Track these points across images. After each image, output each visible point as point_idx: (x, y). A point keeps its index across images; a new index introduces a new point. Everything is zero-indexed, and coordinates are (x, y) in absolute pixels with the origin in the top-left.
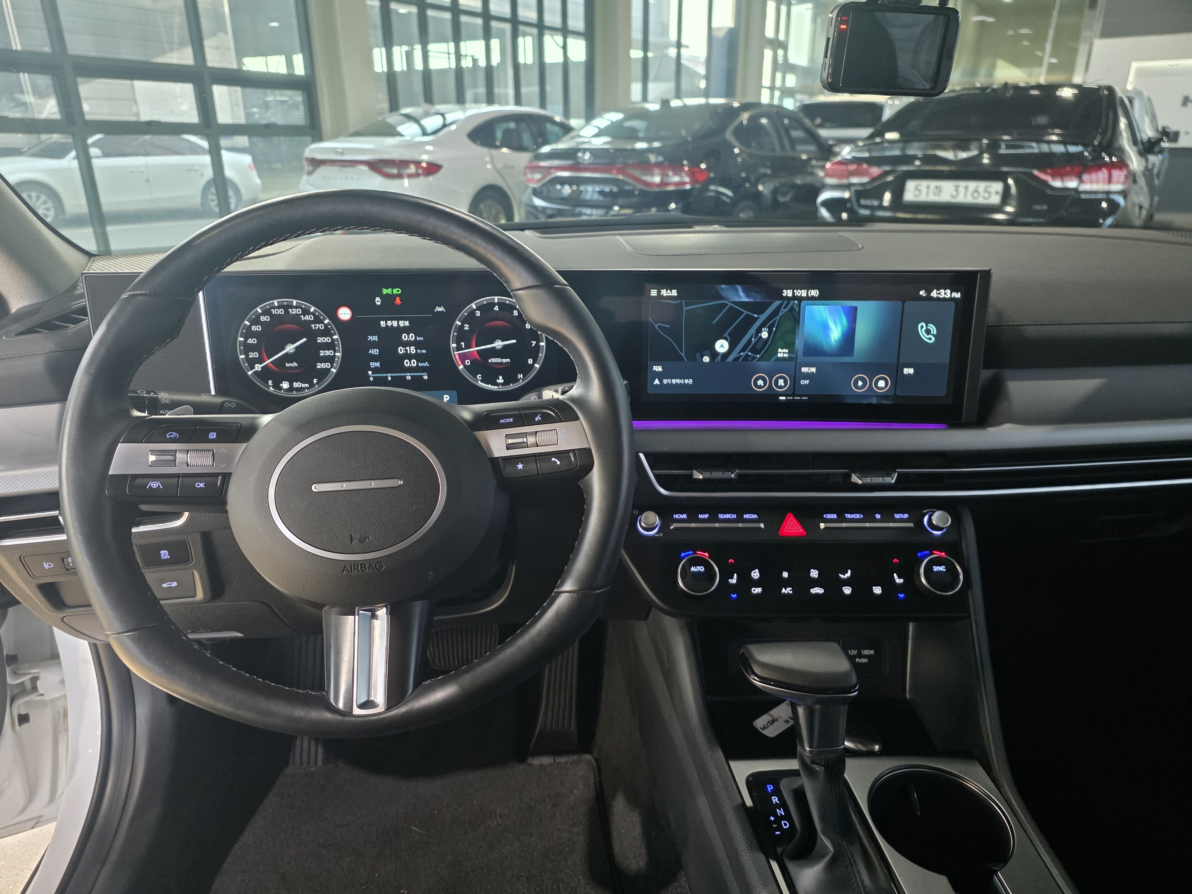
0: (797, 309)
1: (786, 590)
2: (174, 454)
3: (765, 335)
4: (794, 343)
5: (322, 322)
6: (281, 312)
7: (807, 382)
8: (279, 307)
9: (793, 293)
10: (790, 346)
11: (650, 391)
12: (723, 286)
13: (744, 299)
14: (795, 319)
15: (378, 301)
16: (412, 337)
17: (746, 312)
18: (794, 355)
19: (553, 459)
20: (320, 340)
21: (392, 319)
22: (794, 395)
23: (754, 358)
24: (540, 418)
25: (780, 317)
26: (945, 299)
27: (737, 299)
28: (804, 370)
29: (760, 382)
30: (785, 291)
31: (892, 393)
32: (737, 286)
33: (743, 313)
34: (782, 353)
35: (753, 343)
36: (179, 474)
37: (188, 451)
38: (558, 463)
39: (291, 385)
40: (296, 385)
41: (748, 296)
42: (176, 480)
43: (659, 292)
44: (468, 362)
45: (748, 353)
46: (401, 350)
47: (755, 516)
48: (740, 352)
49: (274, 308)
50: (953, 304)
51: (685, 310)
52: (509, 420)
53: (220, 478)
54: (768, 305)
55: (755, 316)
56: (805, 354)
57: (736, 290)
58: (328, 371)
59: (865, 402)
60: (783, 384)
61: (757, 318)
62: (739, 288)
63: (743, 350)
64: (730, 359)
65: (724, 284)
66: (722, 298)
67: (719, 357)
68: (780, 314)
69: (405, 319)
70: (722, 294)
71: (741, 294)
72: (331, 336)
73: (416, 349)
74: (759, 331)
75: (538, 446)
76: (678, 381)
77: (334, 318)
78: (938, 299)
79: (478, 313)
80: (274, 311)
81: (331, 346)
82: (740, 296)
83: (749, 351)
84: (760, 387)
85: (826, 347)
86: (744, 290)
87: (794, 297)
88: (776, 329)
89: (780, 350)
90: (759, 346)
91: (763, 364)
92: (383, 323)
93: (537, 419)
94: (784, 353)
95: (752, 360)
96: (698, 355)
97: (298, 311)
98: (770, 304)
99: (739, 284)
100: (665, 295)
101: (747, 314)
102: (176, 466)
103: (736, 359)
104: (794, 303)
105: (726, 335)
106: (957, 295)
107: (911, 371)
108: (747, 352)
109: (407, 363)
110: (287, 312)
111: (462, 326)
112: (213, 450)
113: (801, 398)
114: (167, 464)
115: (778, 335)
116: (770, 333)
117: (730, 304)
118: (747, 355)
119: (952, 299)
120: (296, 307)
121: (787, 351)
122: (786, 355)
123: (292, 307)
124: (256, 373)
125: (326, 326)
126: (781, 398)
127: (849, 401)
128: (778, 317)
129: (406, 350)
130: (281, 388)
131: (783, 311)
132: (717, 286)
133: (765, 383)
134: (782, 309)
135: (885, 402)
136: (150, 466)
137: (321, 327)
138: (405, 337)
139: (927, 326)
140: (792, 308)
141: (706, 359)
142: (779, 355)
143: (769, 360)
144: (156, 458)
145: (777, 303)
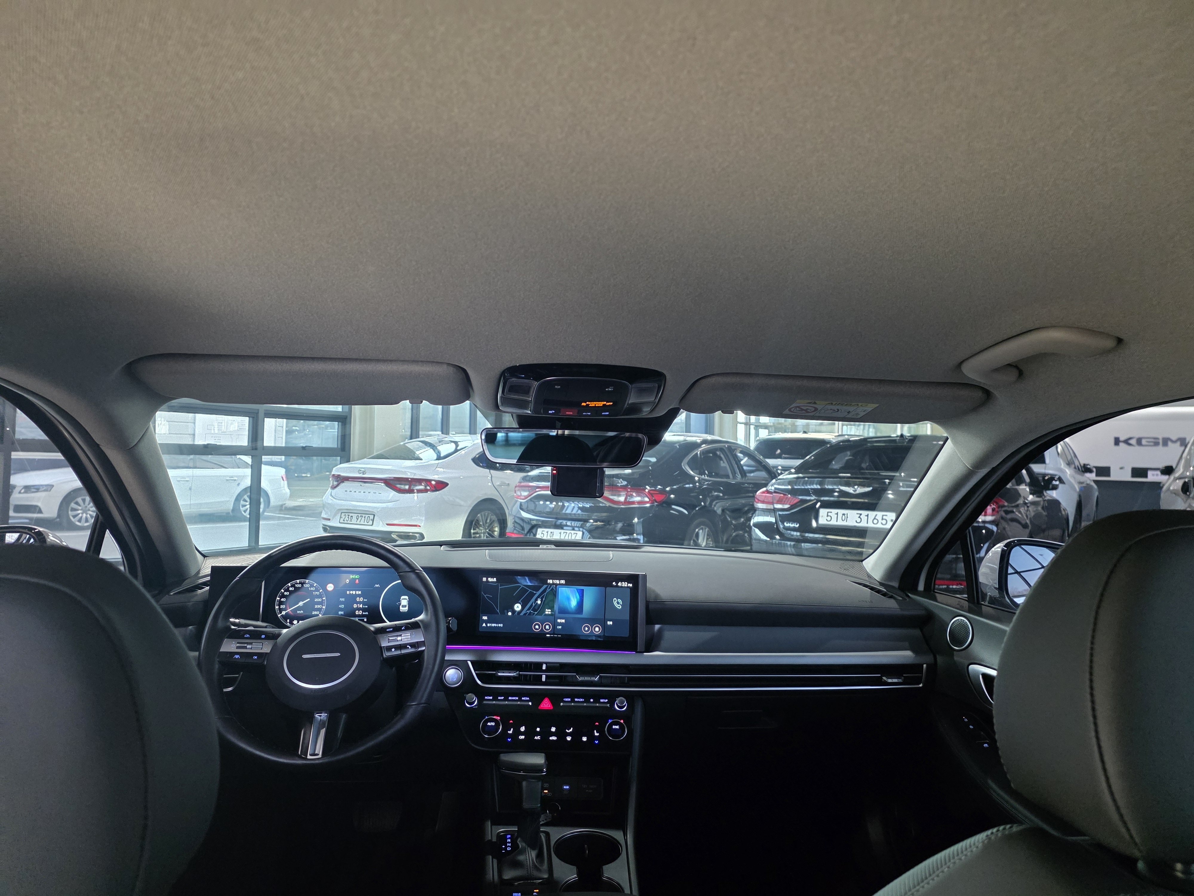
0: (555, 589)
1: (537, 737)
3: (539, 602)
4: (553, 607)
5: (318, 591)
6: (299, 586)
7: (560, 627)
8: (299, 583)
9: (553, 581)
11: (480, 630)
12: (519, 577)
13: (529, 584)
14: (554, 594)
16: (361, 599)
17: (530, 590)
18: (554, 613)
20: (316, 600)
21: (353, 590)
22: (554, 634)
26: (625, 587)
27: (526, 584)
28: (559, 621)
29: (537, 627)
30: (549, 580)
31: (602, 635)
32: (526, 577)
33: (528, 591)
34: (548, 612)
35: (533, 606)
39: (299, 622)
41: (531, 583)
43: (487, 579)
46: (355, 606)
47: (528, 699)
48: (527, 611)
49: (297, 584)
50: (629, 590)
51: (500, 588)
55: (535, 592)
56: (559, 613)
57: (525, 579)
58: (318, 615)
59: (589, 639)
60: (548, 628)
62: (527, 578)
63: (528, 609)
64: (522, 614)
66: (518, 583)
67: (516, 613)
69: (359, 590)
70: (518, 581)
71: (528, 581)
72: (322, 598)
73: (363, 605)
74: (536, 600)
75: (402, 641)
76: (495, 625)
77: (325, 589)
78: (622, 587)
80: (296, 586)
81: (321, 603)
84: (537, 629)
85: (570, 610)
87: (553, 584)
88: (544, 599)
89: (547, 610)
90: (536, 608)
91: (539, 617)
92: (348, 592)
93: (403, 628)
95: (533, 615)
96: (506, 611)
97: (307, 586)
98: (541, 587)
100: (490, 581)
101: (530, 592)
103: (525, 614)
104: (553, 587)
105: (520, 601)
106: (631, 585)
107: (611, 623)
108: (530, 610)
109: (357, 613)
110: (302, 586)
113: (557, 635)
115: (546, 602)
116: (541, 601)
117: (522, 586)
118: (530, 612)
119: (628, 587)
120: (307, 584)
121: (550, 610)
122: (550, 613)
123: (305, 584)
124: (283, 616)
125: (320, 593)
126: (547, 635)
127: (582, 638)
128: (546, 593)
129: (358, 606)
130: (294, 624)
132: (516, 577)
133: (539, 627)
134: (547, 589)
135: (599, 639)
137: (318, 593)
138: (358, 599)
139: (617, 600)
140: (552, 589)
141: (510, 614)
142: (546, 613)
143: (541, 615)
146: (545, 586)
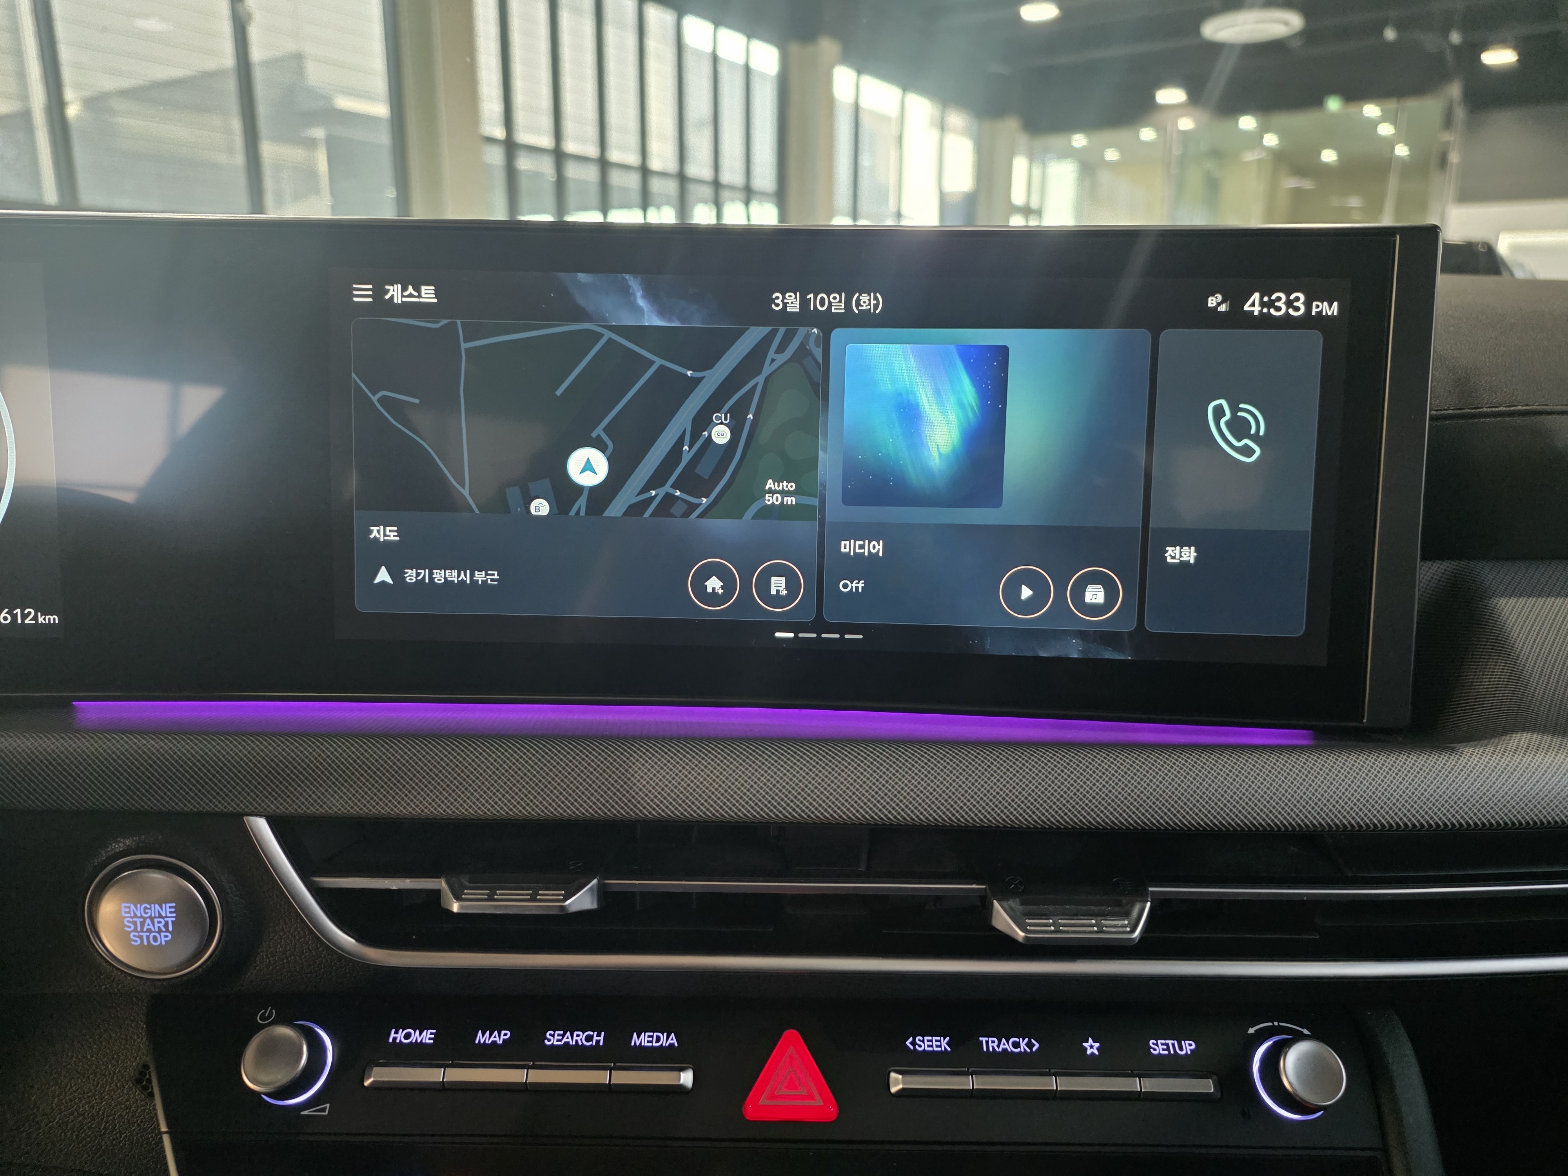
0: (818, 353)
3: (721, 434)
4: (814, 462)
7: (859, 586)
9: (804, 303)
10: (801, 470)
11: (362, 605)
12: (584, 277)
13: (653, 320)
14: (815, 386)
17: (659, 362)
18: (815, 502)
22: (820, 626)
23: (693, 507)
25: (767, 379)
26: (1287, 322)
27: (628, 320)
28: (848, 547)
29: (714, 584)
30: (777, 295)
31: (1131, 625)
32: (627, 277)
33: (652, 363)
34: (779, 493)
35: (686, 459)
41: (662, 312)
43: (379, 292)
45: (671, 491)
47: (669, 1040)
48: (646, 489)
50: (1316, 339)
54: (729, 339)
55: (689, 373)
56: (851, 498)
57: (625, 289)
59: (1043, 654)
60: (784, 592)
61: (697, 381)
62: (635, 285)
63: (656, 480)
64: (616, 509)
66: (581, 315)
67: (582, 502)
68: (767, 369)
70: (582, 302)
71: (643, 300)
74: (703, 421)
76: (452, 576)
78: (1265, 321)
82: (638, 310)
83: (674, 486)
84: (715, 600)
85: (913, 476)
86: (651, 293)
87: (806, 316)
88: (754, 415)
89: (770, 484)
90: (705, 469)
91: (722, 526)
94: (784, 493)
95: (686, 514)
96: (513, 494)
98: (735, 336)
99: (633, 270)
100: (398, 300)
101: (665, 371)
103: (636, 510)
104: (808, 335)
105: (599, 431)
106: (1330, 309)
107: (1189, 554)
108: (667, 488)
113: (842, 634)
115: (765, 435)
116: (736, 429)
117: (607, 334)
118: (669, 499)
119: (1309, 321)
121: (792, 486)
122: (790, 500)
126: (778, 636)
127: (995, 647)
128: (760, 380)
131: (774, 360)
132: (565, 278)
133: (729, 586)
134: (771, 354)
135: (1109, 654)
139: (1235, 409)
140: (803, 351)
141: (540, 507)
142: (770, 500)
143: (740, 517)
146: (754, 335)
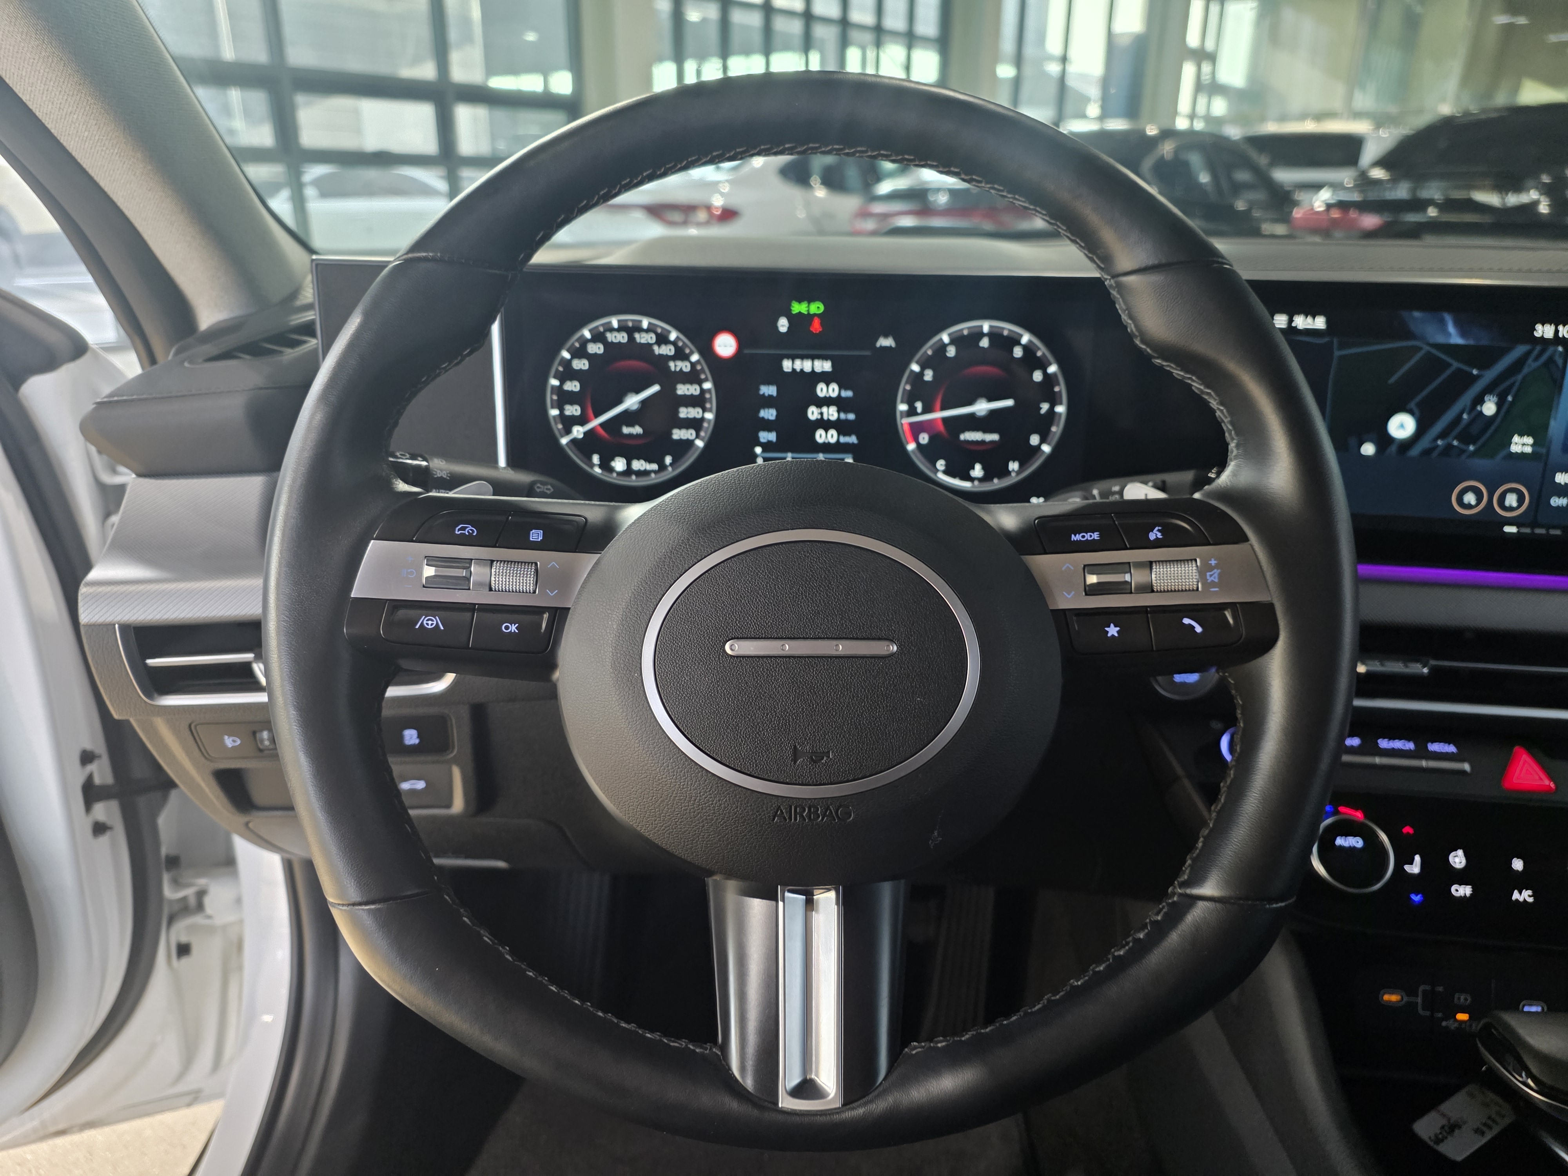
0: (1560, 362)
1: (1521, 893)
2: (468, 565)
3: (1489, 408)
4: (1546, 426)
5: (685, 357)
6: (621, 338)
7: (1563, 501)
8: (619, 330)
9: (1557, 332)
10: (1538, 432)
12: (1416, 313)
13: (1456, 339)
14: (1557, 381)
15: (783, 326)
16: (833, 390)
17: (1456, 365)
18: (1544, 450)
19: (1186, 621)
20: (683, 389)
21: (803, 357)
22: (1534, 525)
23: (1463, 451)
24: (1159, 535)
25: (1526, 375)
27: (1440, 339)
28: (1561, 478)
29: (1470, 498)
30: (1539, 327)
32: (1444, 313)
33: (1450, 365)
34: (1521, 444)
35: (1463, 423)
36: (475, 604)
37: (492, 561)
38: (1199, 629)
39: (629, 464)
40: (637, 465)
41: (1463, 334)
42: (468, 615)
43: (1290, 321)
44: (924, 438)
45: (1451, 441)
46: (813, 413)
47: (1451, 749)
48: (1436, 439)
49: (612, 330)
51: (1341, 358)
52: (1091, 536)
53: (546, 616)
54: (1504, 352)
55: (1475, 372)
56: (1563, 450)
57: (1442, 322)
58: (689, 443)
60: (1515, 504)
61: (1478, 377)
62: (1448, 317)
63: (1443, 435)
64: (1415, 452)
65: (1420, 308)
66: (1411, 337)
67: (1393, 448)
68: (1526, 370)
69: (824, 358)
70: (1413, 328)
71: (1451, 328)
72: (700, 382)
73: (839, 412)
74: (1480, 400)
75: (1153, 591)
77: (708, 352)
79: (951, 352)
80: (611, 337)
81: (698, 401)
82: (1449, 335)
83: (1454, 439)
84: (1469, 506)
86: (1458, 324)
87: (1557, 340)
88: (1514, 398)
89: (1516, 439)
90: (1474, 430)
91: (1481, 463)
92: (787, 365)
93: (1152, 536)
94: (1524, 444)
95: (1459, 456)
96: (1353, 441)
97: (650, 338)
98: (1508, 350)
99: (1449, 310)
100: (1301, 326)
101: (1459, 370)
102: (469, 589)
103: (1427, 452)
104: (1556, 351)
105: (1412, 405)
108: (1449, 440)
109: (820, 436)
110: (631, 338)
111: (921, 374)
112: (536, 564)
113: (1548, 530)
114: (456, 584)
115: (1517, 410)
116: (1499, 405)
117: (1427, 348)
118: (1450, 446)
120: (647, 331)
121: (1530, 441)
122: (1529, 450)
123: (640, 330)
124: (574, 441)
125: (693, 365)
126: (1507, 529)
128: (1519, 377)
129: (822, 414)
130: (611, 470)
131: (1531, 365)
132: (1405, 314)
133: (1479, 499)
134: (1530, 361)
136: (424, 586)
137: (685, 366)
138: (822, 390)
140: (1551, 360)
141: (1368, 449)
142: (1515, 448)
143: (1492, 457)
144: (436, 571)
145: (1520, 350)
